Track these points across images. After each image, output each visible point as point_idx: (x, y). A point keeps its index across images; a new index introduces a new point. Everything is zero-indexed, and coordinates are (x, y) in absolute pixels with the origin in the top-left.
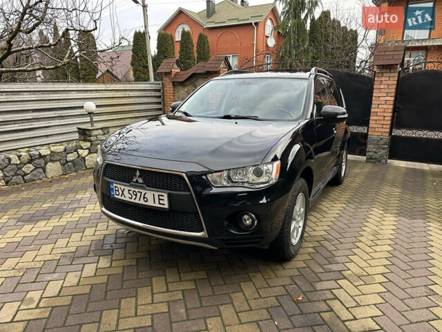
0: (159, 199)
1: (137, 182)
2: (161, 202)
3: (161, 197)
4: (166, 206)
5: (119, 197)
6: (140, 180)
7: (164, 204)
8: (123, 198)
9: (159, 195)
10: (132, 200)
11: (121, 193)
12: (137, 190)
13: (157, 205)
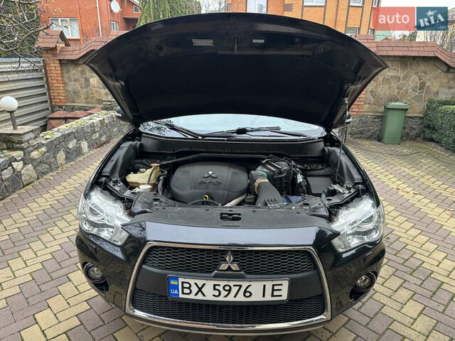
0: (273, 290)
1: (229, 268)
2: (275, 293)
3: (276, 288)
4: (285, 297)
5: (192, 296)
6: (235, 267)
7: (281, 296)
8: (200, 297)
9: (273, 285)
10: (221, 298)
11: (195, 289)
12: (231, 284)
13: (268, 298)
